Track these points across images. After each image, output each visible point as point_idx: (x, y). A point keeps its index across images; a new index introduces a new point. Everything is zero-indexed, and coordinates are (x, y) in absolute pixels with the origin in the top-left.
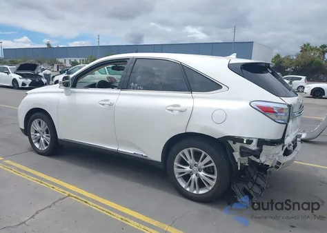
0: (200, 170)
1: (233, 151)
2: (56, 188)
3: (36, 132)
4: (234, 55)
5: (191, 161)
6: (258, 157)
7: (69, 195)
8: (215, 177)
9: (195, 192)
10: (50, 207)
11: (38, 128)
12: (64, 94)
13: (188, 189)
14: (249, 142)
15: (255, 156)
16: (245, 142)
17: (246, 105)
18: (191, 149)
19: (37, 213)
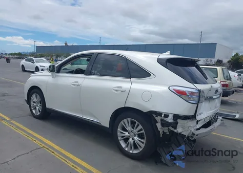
0: (135, 135)
1: (157, 122)
2: (37, 141)
3: (34, 102)
4: (168, 53)
5: (129, 128)
6: (175, 128)
7: (43, 147)
8: (144, 141)
9: (131, 152)
10: (28, 153)
11: (35, 100)
12: (51, 77)
13: (126, 149)
14: (166, 116)
15: (173, 127)
16: (163, 116)
17: (166, 88)
18: (129, 119)
19: (18, 157)
